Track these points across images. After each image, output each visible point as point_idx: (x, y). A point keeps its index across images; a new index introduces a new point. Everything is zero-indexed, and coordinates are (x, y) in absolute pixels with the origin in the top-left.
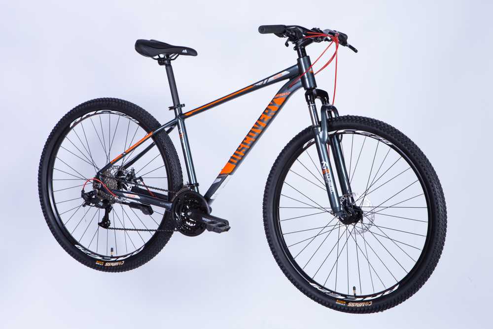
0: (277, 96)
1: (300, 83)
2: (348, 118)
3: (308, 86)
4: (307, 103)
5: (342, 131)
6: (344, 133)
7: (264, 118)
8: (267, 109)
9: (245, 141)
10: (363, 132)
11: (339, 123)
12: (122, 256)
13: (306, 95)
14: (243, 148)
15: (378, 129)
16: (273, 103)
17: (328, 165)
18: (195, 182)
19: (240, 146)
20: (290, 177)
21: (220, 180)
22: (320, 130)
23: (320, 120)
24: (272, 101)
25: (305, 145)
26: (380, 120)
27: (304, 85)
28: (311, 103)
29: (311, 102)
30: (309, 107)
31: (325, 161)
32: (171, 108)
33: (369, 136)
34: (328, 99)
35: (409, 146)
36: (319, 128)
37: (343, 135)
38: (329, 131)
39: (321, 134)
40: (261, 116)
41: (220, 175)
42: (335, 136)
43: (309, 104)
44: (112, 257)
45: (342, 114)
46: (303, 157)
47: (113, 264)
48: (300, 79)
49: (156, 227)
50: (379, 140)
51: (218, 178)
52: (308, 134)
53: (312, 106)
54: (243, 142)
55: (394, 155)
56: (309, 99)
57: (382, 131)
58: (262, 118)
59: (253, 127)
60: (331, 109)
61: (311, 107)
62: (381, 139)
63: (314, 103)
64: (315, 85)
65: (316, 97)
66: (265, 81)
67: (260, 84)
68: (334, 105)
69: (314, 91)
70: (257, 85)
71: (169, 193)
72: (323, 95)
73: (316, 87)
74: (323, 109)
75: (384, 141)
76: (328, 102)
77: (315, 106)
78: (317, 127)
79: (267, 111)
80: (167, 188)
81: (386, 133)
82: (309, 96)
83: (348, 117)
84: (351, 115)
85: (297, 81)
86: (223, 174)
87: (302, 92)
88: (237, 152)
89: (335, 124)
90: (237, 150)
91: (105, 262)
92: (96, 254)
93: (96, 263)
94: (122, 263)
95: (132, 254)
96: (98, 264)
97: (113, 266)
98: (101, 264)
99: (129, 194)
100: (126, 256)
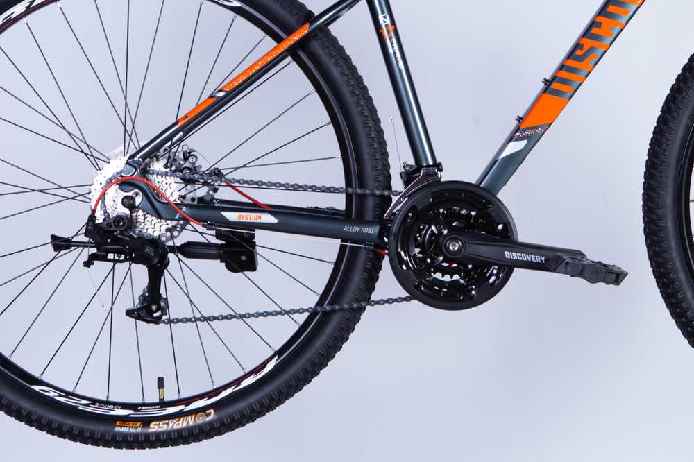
9: (596, 31)
12: (201, 397)
14: (591, 49)
21: (521, 145)
44: (163, 404)
47: (176, 425)
49: (311, 301)
71: (349, 198)
80: (340, 182)
86: (531, 128)
91: (146, 422)
92: (106, 403)
93: (117, 429)
94: (210, 414)
95: (238, 385)
96: (125, 430)
97: (175, 427)
98: (133, 430)
99: (242, 214)
100: (218, 395)
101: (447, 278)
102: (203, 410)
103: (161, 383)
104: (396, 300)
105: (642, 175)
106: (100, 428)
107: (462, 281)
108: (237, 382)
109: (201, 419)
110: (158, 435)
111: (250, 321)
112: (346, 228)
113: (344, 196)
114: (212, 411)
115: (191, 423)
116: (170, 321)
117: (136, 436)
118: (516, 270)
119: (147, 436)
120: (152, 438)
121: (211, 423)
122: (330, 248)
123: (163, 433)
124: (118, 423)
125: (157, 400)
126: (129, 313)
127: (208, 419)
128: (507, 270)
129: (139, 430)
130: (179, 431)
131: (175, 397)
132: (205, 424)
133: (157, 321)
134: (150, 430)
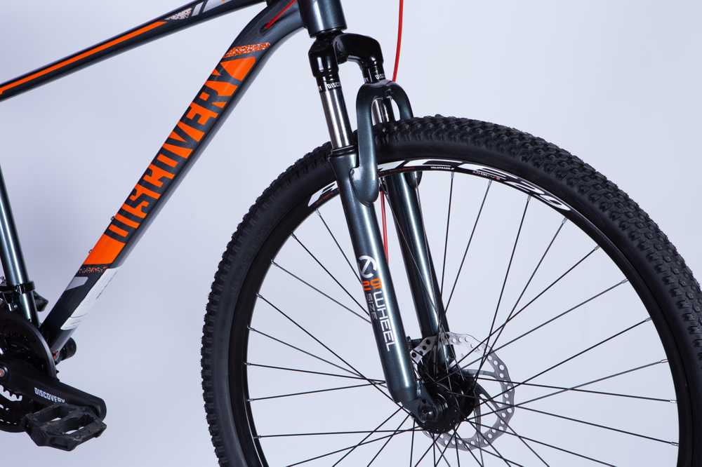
0: (233, 52)
1: (297, 17)
2: (438, 124)
3: (321, 27)
4: (314, 80)
5: (420, 162)
6: (428, 168)
7: (198, 116)
8: (204, 89)
9: (147, 178)
10: (481, 167)
11: (411, 140)
13: (313, 55)
14: (143, 197)
15: (530, 164)
16: (220, 73)
17: (377, 266)
18: (21, 282)
19: (134, 192)
20: (273, 283)
21: (83, 281)
22: (353, 163)
23: (354, 127)
24: (219, 67)
25: (315, 197)
26: (536, 134)
27: (308, 22)
28: (329, 82)
29: (328, 78)
30: (322, 92)
31: (371, 255)
33: (501, 181)
34: (380, 60)
35: (624, 217)
36: (353, 157)
37: (424, 172)
38: (379, 161)
39: (357, 174)
40: (190, 108)
41: (84, 266)
42: (402, 175)
43: (320, 83)
45: (419, 111)
46: (308, 229)
48: (296, 5)
50: (531, 194)
51: (79, 274)
52: (321, 167)
53: (331, 90)
54: (141, 182)
55: (577, 240)
56: (321, 68)
57: (541, 170)
58: (190, 116)
59: (169, 141)
60: (389, 94)
61: (328, 93)
62: (537, 190)
63: (337, 79)
64: (342, 23)
65: (343, 60)
66: (198, 7)
67: (182, 15)
68: (399, 82)
69: (337, 41)
70: (174, 17)
72: (366, 50)
73: (344, 27)
74: (365, 96)
75: (548, 198)
76: (381, 71)
77: (339, 89)
78: (346, 152)
79: (205, 96)
81: (552, 176)
82: (319, 59)
83: (437, 121)
84: (446, 115)
85: (288, 10)
86: (92, 266)
87: (302, 41)
88: (128, 208)
89: (398, 141)
90: (128, 201)
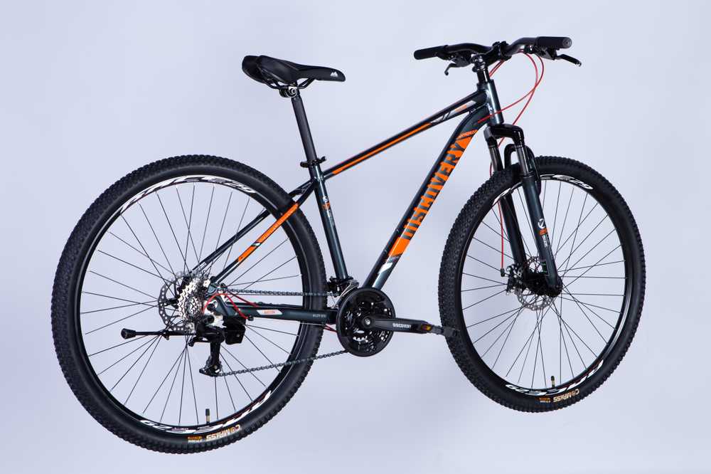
7: (446, 169)
12: (230, 418)
14: (420, 214)
16: (456, 147)
21: (389, 265)
32: (303, 165)
44: (210, 424)
49: (283, 358)
58: (443, 169)
66: (446, 115)
67: (438, 120)
71: (305, 298)
79: (449, 159)
80: (300, 290)
88: (414, 221)
91: (204, 436)
92: (179, 427)
93: (189, 441)
94: (238, 427)
95: (251, 409)
96: (193, 441)
97: (221, 437)
98: (198, 441)
99: (266, 311)
100: (240, 416)
101: (359, 340)
102: (233, 425)
103: (207, 412)
104: (336, 354)
105: (439, 270)
106: (180, 442)
107: (367, 341)
108: (250, 407)
109: (234, 431)
110: (211, 442)
111: (255, 373)
112: (314, 315)
113: (302, 297)
114: (239, 426)
115: (229, 434)
116: (224, 374)
117: (200, 444)
118: (395, 333)
119: (206, 443)
120: (209, 445)
121: (239, 433)
122: (293, 326)
123: (214, 441)
124: (189, 438)
125: (205, 423)
126: (201, 371)
127: (238, 430)
128: (389, 333)
129: (201, 441)
130: (222, 439)
131: (215, 420)
132: (236, 434)
133: (217, 375)
134: (207, 440)
